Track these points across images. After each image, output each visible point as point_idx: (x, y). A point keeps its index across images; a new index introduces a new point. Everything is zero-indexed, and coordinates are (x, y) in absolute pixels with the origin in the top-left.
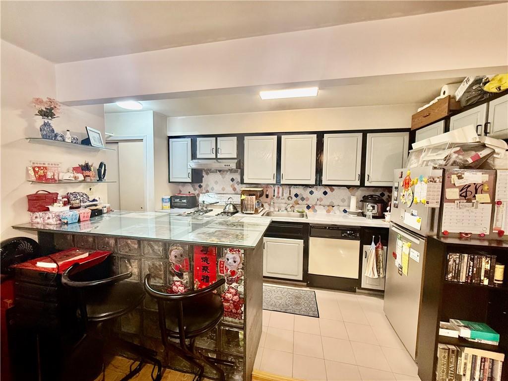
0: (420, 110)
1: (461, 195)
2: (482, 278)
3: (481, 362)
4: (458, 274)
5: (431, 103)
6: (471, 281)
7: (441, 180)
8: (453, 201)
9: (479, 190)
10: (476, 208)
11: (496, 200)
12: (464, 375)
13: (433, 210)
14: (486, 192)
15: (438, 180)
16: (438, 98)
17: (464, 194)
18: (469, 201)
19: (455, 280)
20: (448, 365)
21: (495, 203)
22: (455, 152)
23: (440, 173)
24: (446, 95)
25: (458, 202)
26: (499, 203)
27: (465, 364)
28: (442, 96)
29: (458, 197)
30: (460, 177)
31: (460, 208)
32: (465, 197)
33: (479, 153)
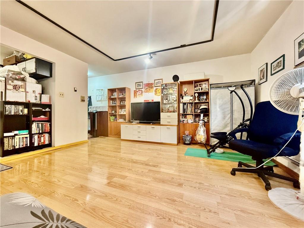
0: (7, 58)
1: (14, 88)
2: (20, 113)
3: (22, 139)
4: (10, 112)
5: (11, 56)
6: (16, 114)
7: (5, 82)
8: (10, 90)
9: (20, 87)
10: (20, 93)
11: (27, 91)
12: (16, 146)
13: (2, 92)
14: (23, 88)
15: (3, 81)
16: (13, 55)
17: (15, 88)
18: (17, 90)
19: (10, 114)
20: (9, 143)
21: (26, 92)
22: (11, 74)
23: (4, 79)
24: (15, 55)
25: (13, 90)
26: (28, 92)
27: (17, 142)
28: (14, 55)
29: (13, 89)
30: (12, 82)
31: (14, 93)
32: (16, 89)
33: (21, 76)
